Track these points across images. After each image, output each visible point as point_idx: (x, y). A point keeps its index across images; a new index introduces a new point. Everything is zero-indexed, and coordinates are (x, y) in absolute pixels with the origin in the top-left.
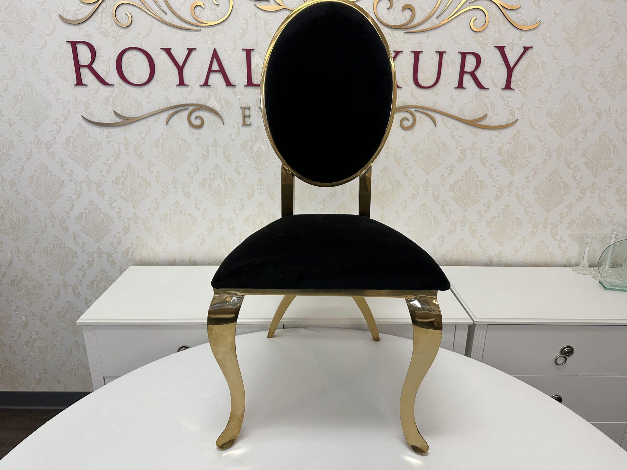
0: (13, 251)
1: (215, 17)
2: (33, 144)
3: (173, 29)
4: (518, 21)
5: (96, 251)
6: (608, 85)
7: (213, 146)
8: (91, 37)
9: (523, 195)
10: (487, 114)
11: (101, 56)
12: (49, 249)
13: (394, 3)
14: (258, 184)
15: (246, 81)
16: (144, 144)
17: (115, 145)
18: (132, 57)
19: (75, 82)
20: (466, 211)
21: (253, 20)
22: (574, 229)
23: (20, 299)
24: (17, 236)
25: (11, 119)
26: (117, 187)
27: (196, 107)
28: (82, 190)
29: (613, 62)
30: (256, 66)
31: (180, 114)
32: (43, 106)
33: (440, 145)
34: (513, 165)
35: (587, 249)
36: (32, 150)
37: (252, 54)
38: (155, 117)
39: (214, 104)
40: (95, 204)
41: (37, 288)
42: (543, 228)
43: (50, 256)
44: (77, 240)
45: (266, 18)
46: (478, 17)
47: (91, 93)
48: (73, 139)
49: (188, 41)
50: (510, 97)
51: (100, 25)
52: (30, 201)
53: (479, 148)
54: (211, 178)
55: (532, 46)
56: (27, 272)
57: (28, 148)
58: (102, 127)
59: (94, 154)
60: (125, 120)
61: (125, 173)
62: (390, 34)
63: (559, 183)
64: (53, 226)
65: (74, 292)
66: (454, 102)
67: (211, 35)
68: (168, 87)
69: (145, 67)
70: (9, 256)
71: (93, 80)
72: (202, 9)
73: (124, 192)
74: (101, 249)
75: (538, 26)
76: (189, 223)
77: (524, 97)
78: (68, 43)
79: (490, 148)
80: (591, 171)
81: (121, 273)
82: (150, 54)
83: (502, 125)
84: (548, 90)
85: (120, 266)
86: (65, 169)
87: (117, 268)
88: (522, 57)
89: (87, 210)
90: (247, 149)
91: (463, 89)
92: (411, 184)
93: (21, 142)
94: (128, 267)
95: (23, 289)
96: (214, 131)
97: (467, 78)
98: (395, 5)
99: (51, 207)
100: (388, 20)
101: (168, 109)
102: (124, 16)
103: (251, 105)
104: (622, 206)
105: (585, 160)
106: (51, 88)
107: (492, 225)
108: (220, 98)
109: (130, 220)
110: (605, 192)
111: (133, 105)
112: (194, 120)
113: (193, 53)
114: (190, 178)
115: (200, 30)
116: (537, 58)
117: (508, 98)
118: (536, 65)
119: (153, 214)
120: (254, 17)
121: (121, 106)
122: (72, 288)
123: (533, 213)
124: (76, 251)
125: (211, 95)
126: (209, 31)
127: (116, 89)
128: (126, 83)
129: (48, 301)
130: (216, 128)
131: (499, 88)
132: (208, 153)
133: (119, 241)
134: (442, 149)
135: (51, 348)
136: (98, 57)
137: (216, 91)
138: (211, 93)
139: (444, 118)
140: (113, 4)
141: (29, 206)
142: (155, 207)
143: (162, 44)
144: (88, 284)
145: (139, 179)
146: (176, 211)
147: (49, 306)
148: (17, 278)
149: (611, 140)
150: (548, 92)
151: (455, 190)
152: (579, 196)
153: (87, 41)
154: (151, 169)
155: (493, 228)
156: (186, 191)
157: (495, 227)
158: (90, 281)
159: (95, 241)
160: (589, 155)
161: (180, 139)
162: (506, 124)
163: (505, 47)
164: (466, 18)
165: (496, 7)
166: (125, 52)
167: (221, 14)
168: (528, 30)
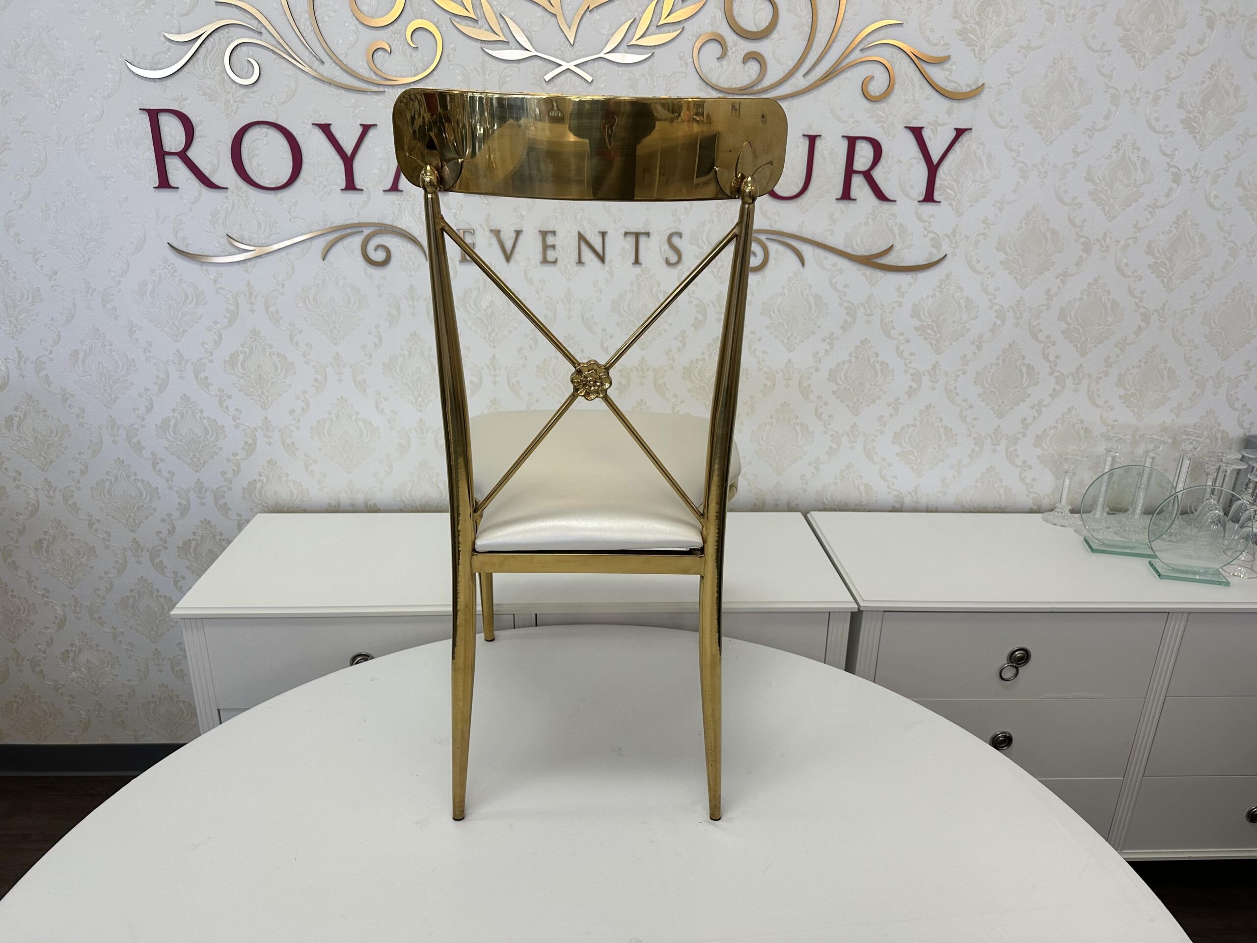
0: (40, 487)
1: (411, 70)
2: (77, 293)
3: (335, 90)
4: (946, 83)
5: (193, 487)
6: (1103, 196)
7: (407, 299)
8: (184, 102)
9: (956, 388)
11: (204, 137)
12: (107, 484)
13: (729, 49)
14: (490, 366)
16: (283, 294)
17: (229, 297)
18: (260, 139)
19: (155, 183)
20: (857, 415)
21: (479, 75)
22: (1045, 447)
23: (52, 575)
24: (48, 460)
25: (36, 249)
26: (231, 372)
27: (376, 228)
28: (167, 375)
29: (1111, 156)
31: (346, 242)
32: (97, 225)
33: (812, 299)
34: (938, 335)
35: (1067, 482)
36: (75, 304)
38: (302, 246)
39: (408, 225)
40: (192, 402)
41: (84, 553)
42: (993, 445)
43: (107, 497)
44: (158, 468)
45: (502, 72)
47: (185, 202)
48: (152, 284)
49: (362, 110)
50: (933, 216)
51: (202, 81)
52: (73, 396)
53: (879, 305)
54: (404, 356)
55: (970, 127)
56: (66, 526)
57: (68, 300)
59: (190, 311)
61: (247, 347)
63: (1020, 366)
64: (115, 442)
65: (152, 561)
66: (835, 224)
68: (326, 193)
69: (285, 157)
70: (31, 496)
71: (189, 178)
72: (387, 55)
73: (245, 380)
74: (204, 484)
76: (364, 436)
77: (957, 216)
79: (899, 306)
80: (1074, 346)
81: (240, 528)
82: (293, 133)
83: (920, 263)
84: (999, 205)
85: (238, 514)
86: (137, 339)
87: (233, 517)
88: (953, 148)
89: (178, 412)
90: (470, 304)
92: (761, 367)
93: (55, 290)
94: (254, 516)
95: (58, 557)
96: (409, 273)
97: (858, 182)
99: (110, 408)
101: (326, 231)
102: (246, 63)
103: (474, 225)
104: (1128, 406)
105: (1064, 326)
107: (902, 440)
108: (420, 214)
109: (256, 430)
110: (1098, 383)
111: (262, 224)
113: (371, 133)
114: (365, 355)
115: (384, 91)
116: (979, 148)
117: (930, 218)
118: (977, 160)
119: (299, 421)
120: (481, 71)
121: (241, 225)
122: (148, 554)
123: (974, 419)
124: (157, 488)
125: (403, 207)
127: (230, 196)
129: (105, 579)
130: (413, 267)
131: (913, 200)
132: (399, 312)
133: (236, 469)
134: (814, 307)
135: (110, 664)
136: (199, 139)
137: (413, 200)
138: (404, 204)
139: (818, 253)
140: (225, 43)
141: (70, 405)
142: (303, 408)
143: (316, 116)
144: (178, 547)
145: (273, 357)
146: (340, 415)
147: (107, 587)
148: (47, 537)
149: (1109, 292)
150: (999, 208)
151: (838, 379)
152: (1055, 389)
153: (177, 109)
154: (295, 340)
155: (905, 445)
156: (360, 378)
157: (907, 444)
158: (183, 542)
159: (191, 470)
160: (1070, 317)
161: (347, 287)
162: (925, 263)
163: (923, 128)
164: (854, 77)
165: (907, 58)
166: (249, 129)
167: (421, 65)
168: (963, 99)
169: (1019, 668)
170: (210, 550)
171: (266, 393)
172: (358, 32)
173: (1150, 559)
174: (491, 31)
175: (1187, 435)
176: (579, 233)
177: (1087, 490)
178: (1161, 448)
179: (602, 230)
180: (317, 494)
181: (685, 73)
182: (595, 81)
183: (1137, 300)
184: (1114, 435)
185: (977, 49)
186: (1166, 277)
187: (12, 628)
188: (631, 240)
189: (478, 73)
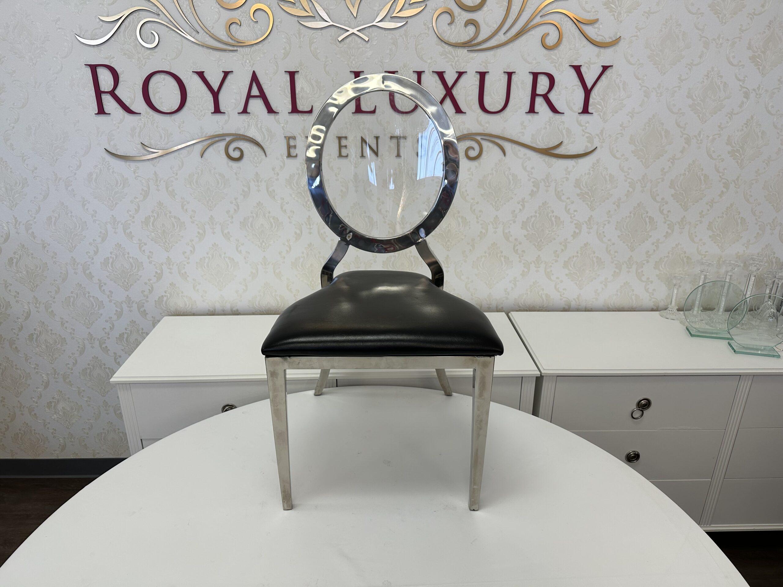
0: (31, 302)
1: (254, 36)
2: (50, 181)
3: (206, 50)
4: (596, 36)
5: (125, 300)
6: (699, 108)
7: (254, 181)
8: (113, 60)
9: (604, 232)
10: (562, 142)
11: (125, 81)
12: (72, 299)
13: (456, 18)
14: (307, 223)
15: (290, 107)
16: (177, 179)
17: (144, 181)
18: (160, 82)
19: (96, 111)
20: (540, 250)
22: (661, 269)
23: (40, 355)
24: (35, 285)
25: (24, 153)
26: (147, 229)
27: (234, 137)
28: (107, 231)
29: (703, 81)
30: (301, 91)
31: (215, 146)
32: (61, 138)
33: (510, 177)
34: (592, 199)
35: (675, 292)
36: (48, 187)
37: (296, 76)
38: (188, 149)
39: (254, 134)
40: (122, 247)
41: (59, 342)
42: (627, 268)
43: (72, 307)
44: (102, 289)
45: (311, 35)
46: (551, 33)
47: (115, 122)
48: (96, 174)
49: (224, 62)
50: (588, 122)
51: (123, 46)
52: (49, 245)
53: (554, 179)
54: (253, 217)
55: (611, 65)
56: (47, 325)
57: (44, 185)
58: (128, 161)
59: (120, 191)
61: (155, 213)
62: (452, 52)
63: (645, 218)
64: (76, 273)
65: (101, 346)
66: (525, 129)
67: (249, 56)
68: (202, 115)
69: (176, 93)
70: (26, 307)
71: (117, 108)
72: (238, 27)
73: (155, 234)
74: (131, 298)
75: (618, 43)
76: (230, 268)
77: (604, 122)
78: (86, 66)
79: (567, 180)
80: (680, 204)
81: (154, 325)
82: (181, 78)
83: (580, 153)
84: (630, 115)
85: (152, 316)
86: (87, 209)
87: (149, 319)
88: (601, 78)
89: (114, 254)
90: (293, 184)
91: (535, 114)
92: (478, 221)
93: (36, 179)
94: (162, 318)
95: (43, 345)
96: (255, 165)
97: (539, 101)
98: (456, 20)
99: (72, 252)
100: (450, 37)
101: (203, 139)
102: (150, 34)
103: (295, 134)
104: (714, 243)
105: (673, 191)
107: (569, 266)
108: (261, 127)
109: (162, 265)
110: (696, 228)
111: (163, 135)
112: (232, 151)
113: (230, 77)
114: (229, 217)
115: (237, 50)
116: (617, 78)
117: (586, 123)
118: (616, 86)
119: (189, 259)
120: (297, 35)
121: (149, 136)
122: (98, 342)
123: (615, 252)
124: (102, 301)
125: (250, 123)
126: (247, 50)
127: (142, 118)
128: (153, 111)
129: (72, 358)
130: (257, 161)
131: (575, 112)
132: (249, 188)
133: (150, 289)
134: (512, 182)
135: (77, 410)
136: (122, 83)
137: (256, 119)
139: (514, 147)
140: (136, 22)
141: (48, 251)
142: (191, 251)
143: (195, 67)
144: (116, 338)
145: (172, 218)
146: (214, 254)
147: (73, 363)
148: (36, 332)
149: (702, 170)
150: (631, 116)
151: (528, 227)
152: (667, 232)
153: (108, 64)
154: (185, 208)
155: (571, 269)
156: (226, 231)
157: (573, 268)
158: (119, 334)
159: (123, 289)
160: (677, 186)
161: (216, 174)
162: (583, 152)
163: (581, 66)
164: (537, 34)
165: (570, 21)
166: (153, 76)
167: (260, 32)
168: (607, 47)
169: (644, 411)
170: (136, 339)
171: (168, 242)
172: (220, 12)
173: (728, 341)
174: (304, 10)
175: (753, 261)
176: (362, 138)
177: (689, 296)
178: (736, 269)
179: (376, 136)
180: (202, 304)
181: (428, 34)
182: (370, 40)
183: (721, 174)
184: (705, 261)
185: (616, 14)
186: (739, 159)
187: (16, 388)
188: (395, 141)
189: (296, 37)
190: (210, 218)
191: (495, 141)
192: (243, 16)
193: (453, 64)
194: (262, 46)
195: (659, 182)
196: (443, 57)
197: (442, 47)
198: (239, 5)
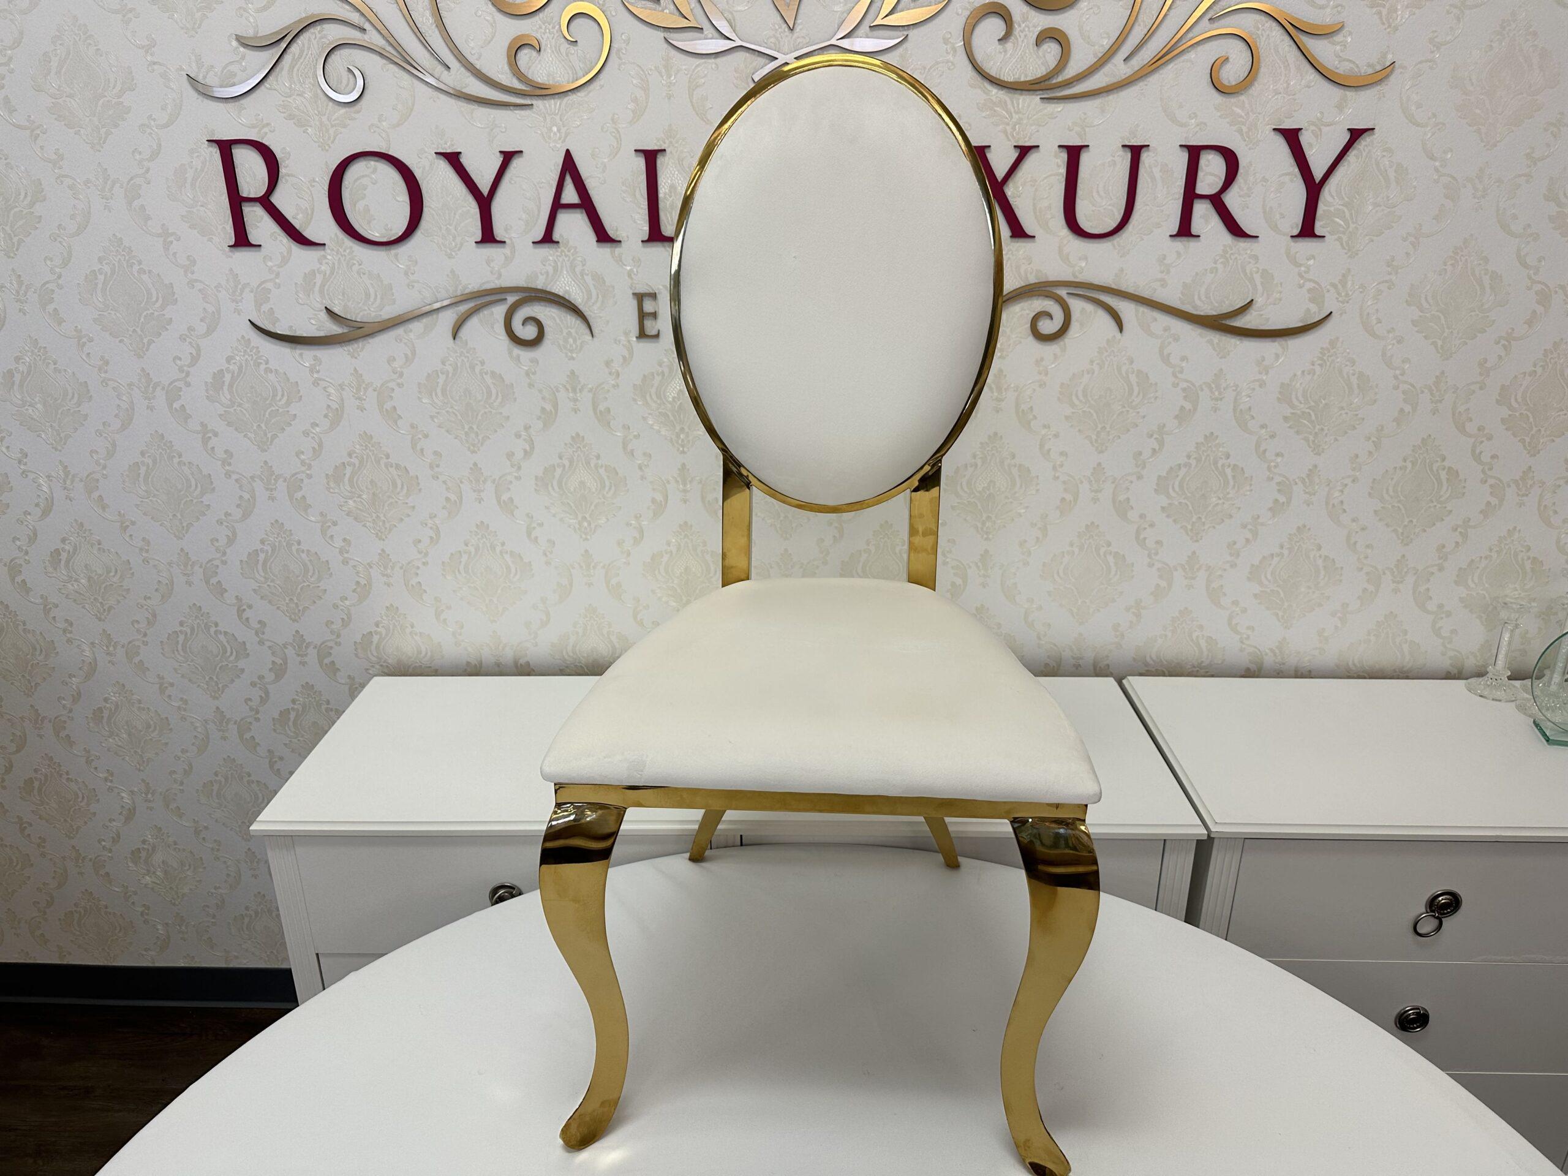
0: (97, 642)
1: (568, 73)
2: (135, 388)
3: (465, 105)
4: (1337, 62)
5: (291, 641)
7: (567, 390)
8: (266, 130)
9: (1342, 502)
10: (1252, 300)
11: (292, 176)
12: (181, 638)
13: (1016, 25)
14: (678, 479)
15: (646, 228)
16: (400, 385)
17: (331, 390)
18: (366, 176)
19: (230, 239)
20: (1197, 541)
21: (662, 77)
22: (1472, 585)
23: (116, 753)
24: (106, 607)
25: (81, 331)
26: (336, 491)
27: (524, 294)
28: (254, 497)
30: (671, 193)
31: (486, 312)
32: (157, 299)
33: (1133, 379)
34: (1318, 427)
35: (1506, 637)
36: (132, 402)
37: (661, 161)
38: (425, 320)
39: (568, 288)
40: (286, 530)
41: (155, 727)
42: (1394, 582)
43: (182, 653)
44: (245, 616)
45: (694, 70)
46: (1232, 57)
47: (270, 264)
48: (230, 375)
49: (502, 132)
50: (1313, 257)
51: (288, 99)
52: (133, 523)
53: (1232, 384)
54: (564, 466)
55: (1371, 127)
57: (124, 398)
58: (299, 346)
59: (281, 410)
60: (352, 329)
61: (357, 457)
62: (1005, 102)
63: (1437, 470)
65: (241, 737)
66: (1168, 272)
67: (558, 118)
68: (456, 245)
69: (398, 199)
70: (87, 653)
71: (274, 232)
72: (534, 53)
73: (355, 501)
74: (305, 637)
75: (1387, 77)
76: (512, 575)
77: (1349, 257)
78: (210, 144)
79: (1261, 386)
80: (1519, 441)
81: (353, 696)
82: (410, 167)
83: (1290, 327)
84: (1413, 239)
85: (349, 676)
86: (213, 448)
87: (343, 681)
88: (1346, 156)
89: (268, 544)
90: (650, 395)
91: (1191, 239)
92: (1057, 475)
93: (107, 384)
94: (370, 679)
95: (123, 731)
96: (570, 354)
97: (1202, 211)
98: (1018, 31)
99: (182, 539)
100: (1001, 68)
101: (458, 299)
102: (345, 74)
103: (657, 286)
105: (1505, 412)
106: (175, 254)
107: (1263, 577)
108: (582, 272)
109: (371, 567)
110: (1555, 493)
111: (372, 291)
112: (521, 327)
113: (516, 164)
114: (512, 466)
115: (532, 105)
116: (1384, 156)
117: (1308, 259)
118: (1381, 174)
119: (426, 554)
120: (663, 70)
121: (343, 294)
122: (236, 727)
123: (1368, 547)
124: (244, 642)
125: (559, 264)
126: (553, 106)
127: (329, 254)
128: (351, 239)
129: (182, 759)
130: (574, 346)
131: (1284, 235)
132: (555, 406)
133: (345, 617)
134: (1136, 389)
135: (192, 866)
136: (286, 178)
137: (573, 255)
138: (561, 259)
139: (1143, 312)
140: (317, 46)
141: (131, 536)
142: (431, 538)
143: (440, 142)
144: (273, 719)
145: (390, 469)
146: (481, 545)
147: (184, 769)
148: (108, 705)
150: (1412, 243)
151: (1171, 491)
152: (1489, 503)
153: (258, 140)
154: (418, 448)
155: (1266, 582)
156: (505, 497)
157: (1270, 581)
158: (279, 712)
159: (288, 619)
160: (1516, 400)
161: (486, 374)
162: (1300, 324)
163: (1300, 129)
164: (1200, 60)
165: (1278, 28)
166: (351, 164)
167: (582, 65)
168: (1361, 86)
169: (1444, 919)
170: (315, 723)
172: (496, 23)
174: (677, 13)
180: (452, 649)
181: (953, 63)
185: (1384, 12)
187: (69, 820)
189: (660, 73)
190: (471, 469)
191: (1099, 300)
192: (545, 30)
193: (1009, 129)
194: (586, 96)
195: (1474, 392)
196: (984, 114)
197: (984, 92)
198: (534, 6)
